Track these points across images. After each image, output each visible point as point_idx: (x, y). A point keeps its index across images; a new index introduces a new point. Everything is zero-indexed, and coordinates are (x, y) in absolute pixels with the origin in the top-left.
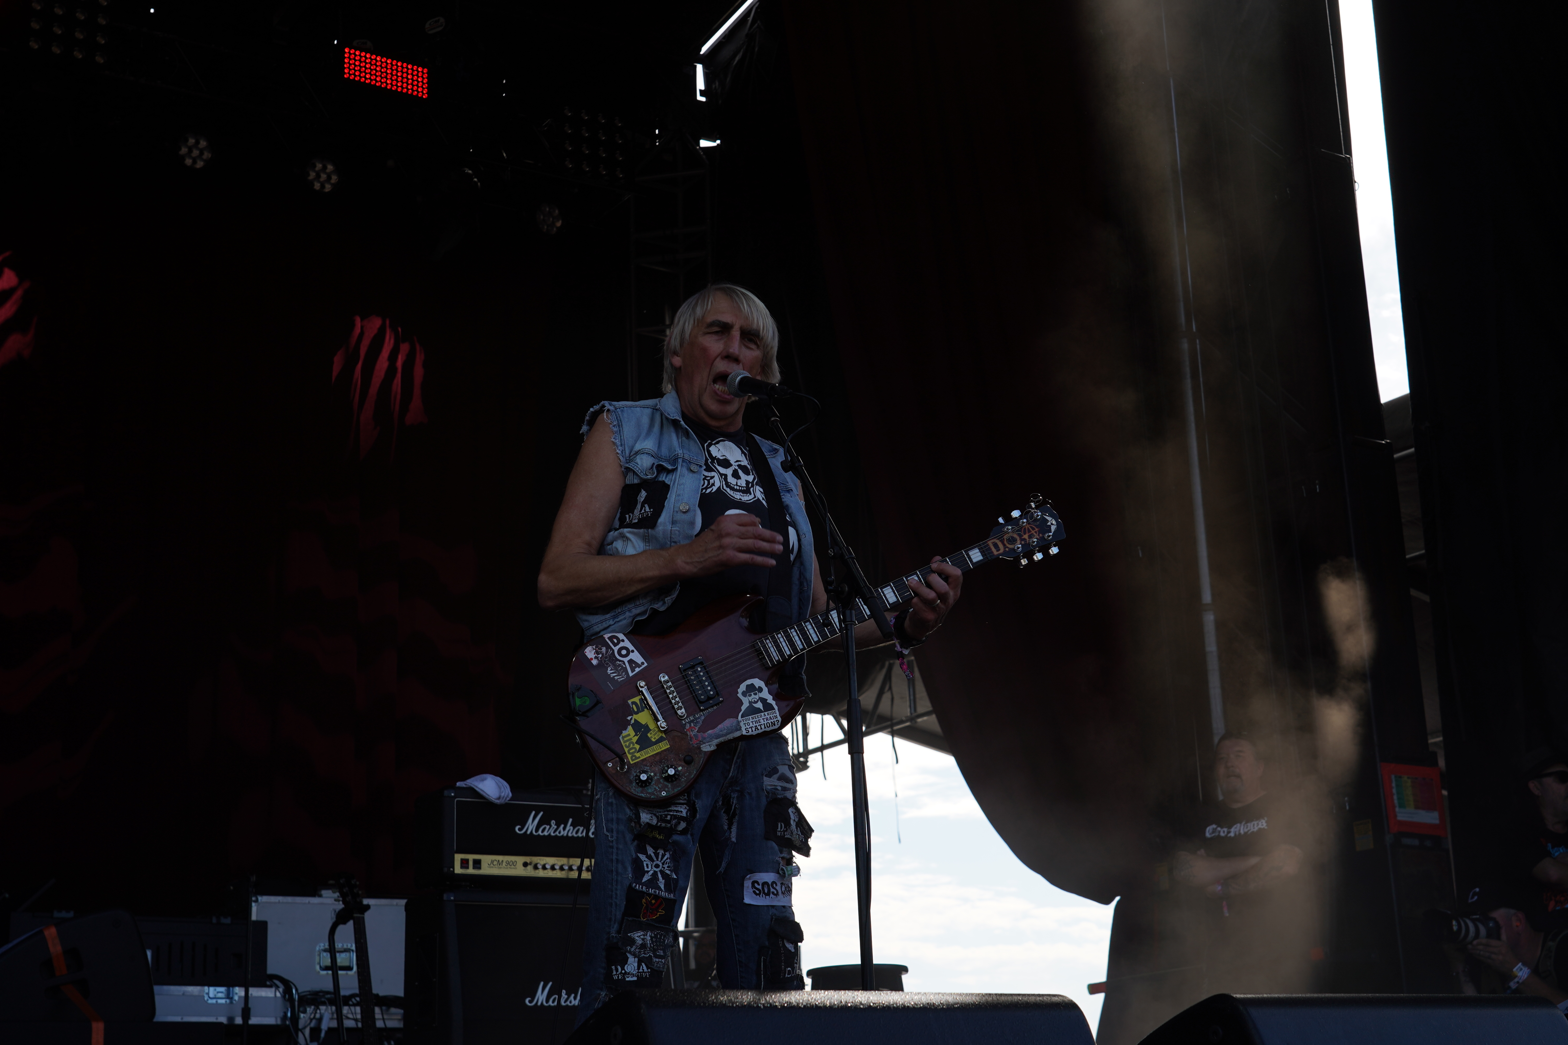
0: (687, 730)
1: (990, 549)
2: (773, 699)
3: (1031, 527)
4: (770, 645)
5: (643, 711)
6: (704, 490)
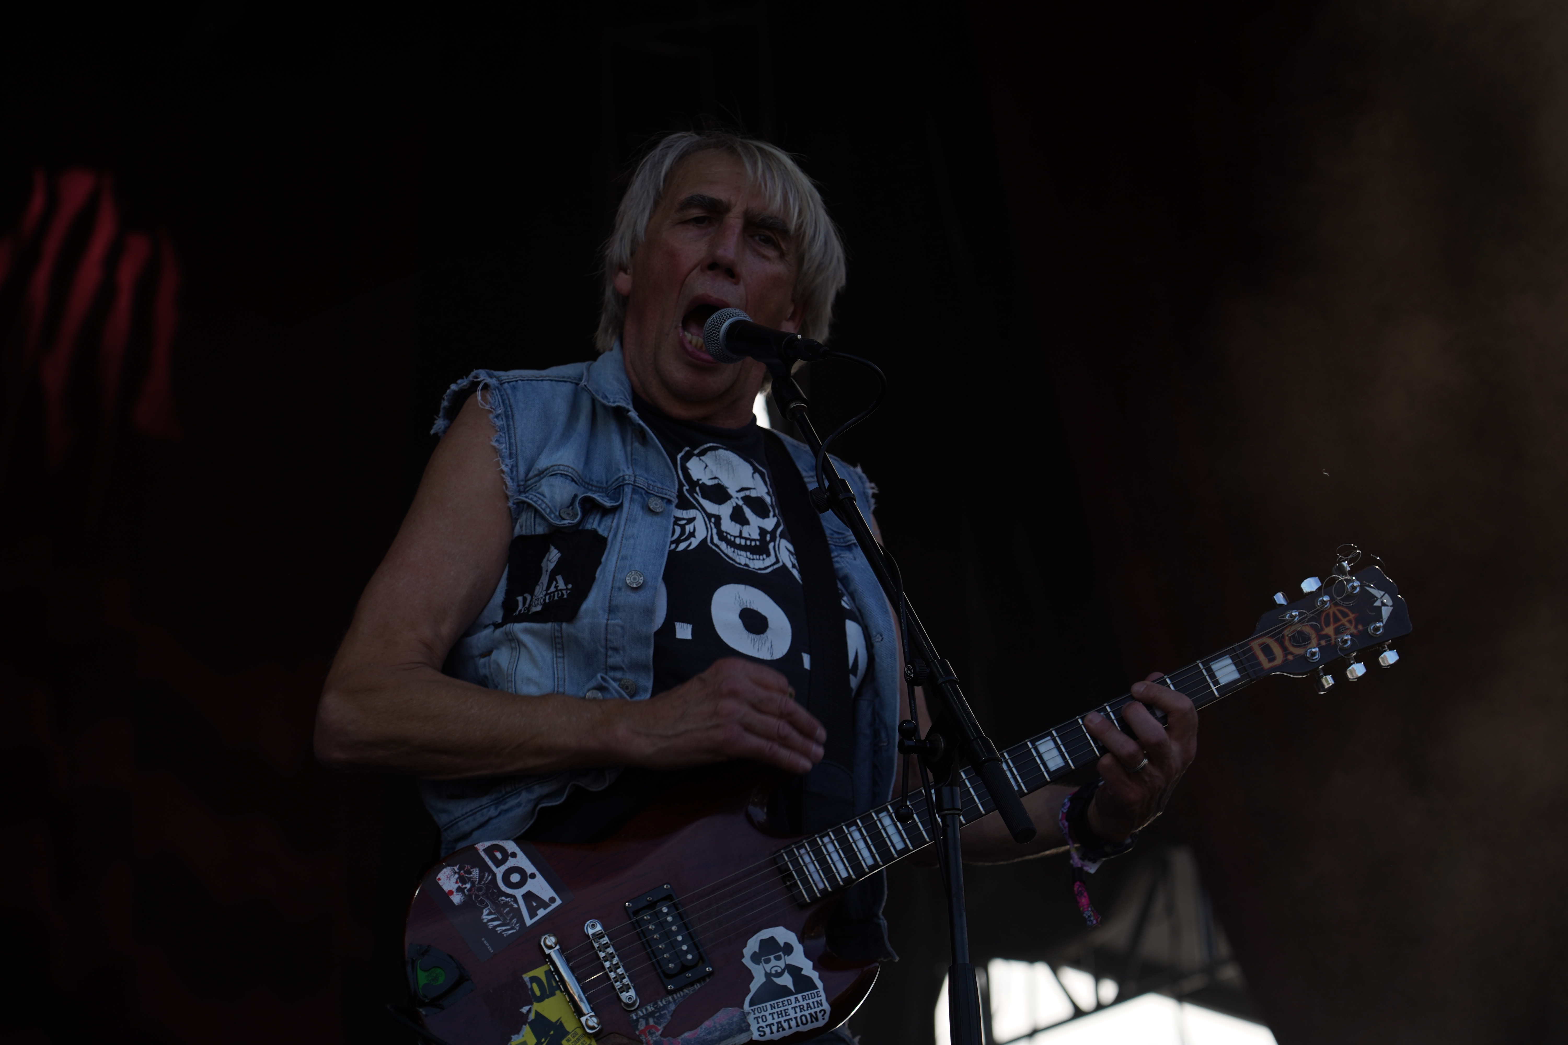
0: (642, 1032)
1: (1254, 657)
2: (815, 968)
3: (1341, 612)
4: (807, 859)
5: (553, 994)
6: (673, 546)
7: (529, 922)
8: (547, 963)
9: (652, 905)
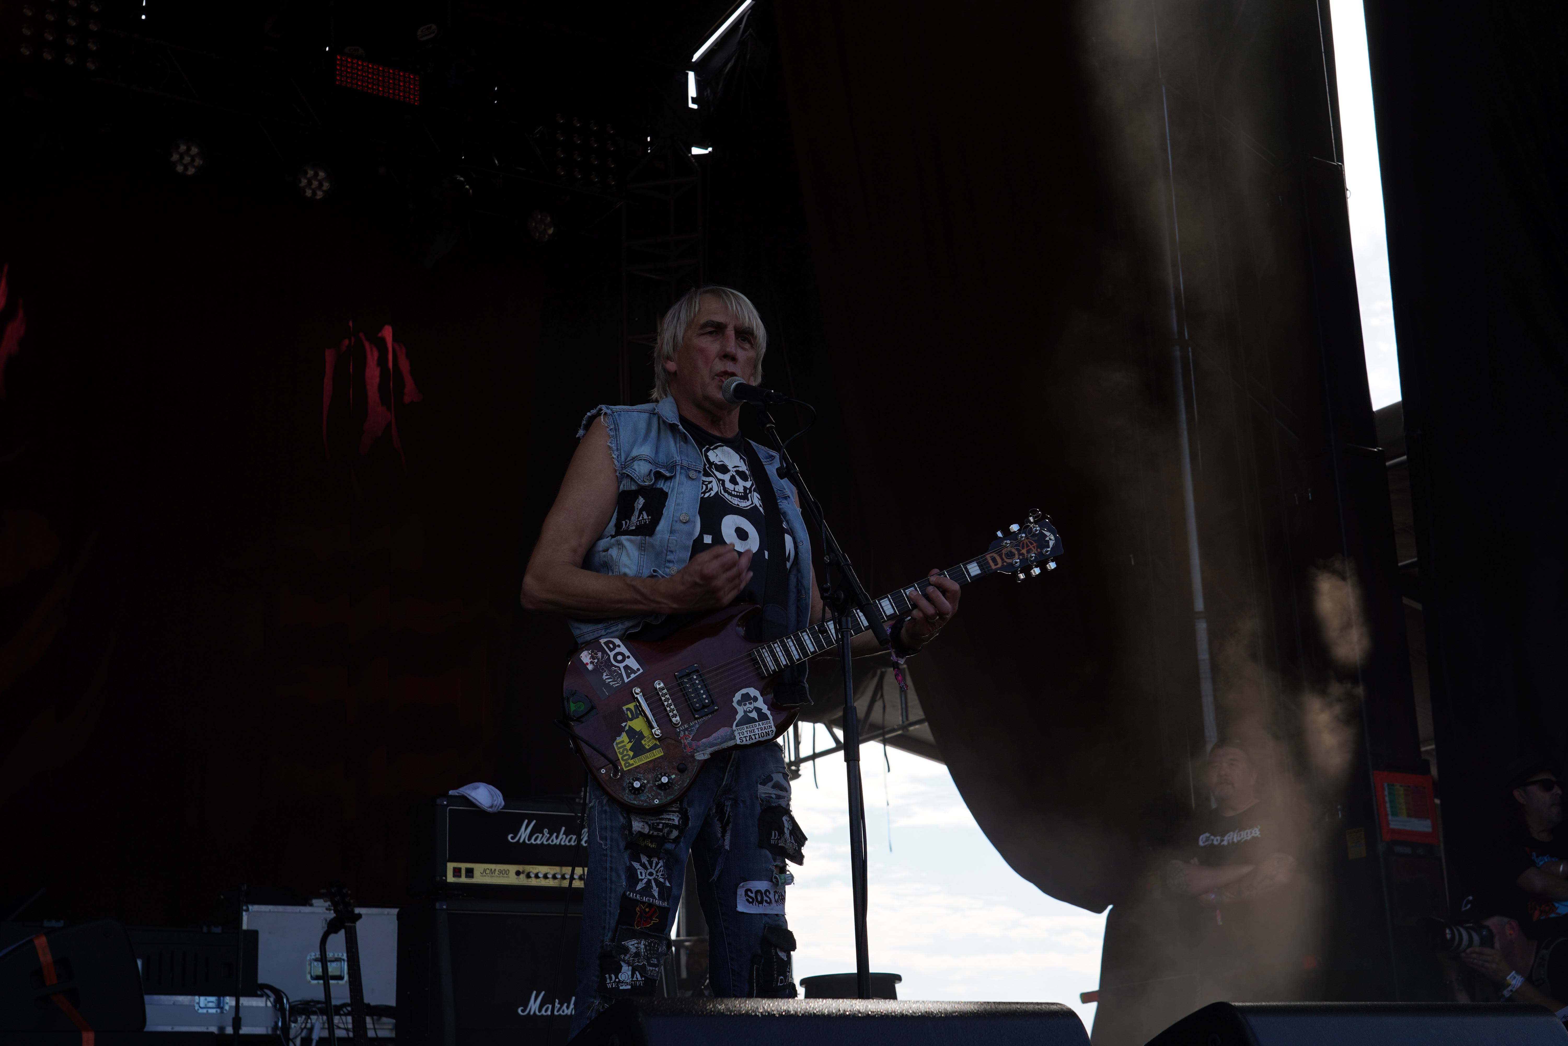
0: (681, 738)
1: (988, 563)
3: (1030, 542)
4: (766, 654)
5: (638, 717)
6: (703, 495)
7: (626, 680)
8: (635, 701)
9: (689, 675)
